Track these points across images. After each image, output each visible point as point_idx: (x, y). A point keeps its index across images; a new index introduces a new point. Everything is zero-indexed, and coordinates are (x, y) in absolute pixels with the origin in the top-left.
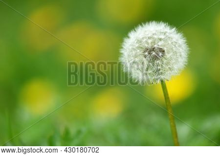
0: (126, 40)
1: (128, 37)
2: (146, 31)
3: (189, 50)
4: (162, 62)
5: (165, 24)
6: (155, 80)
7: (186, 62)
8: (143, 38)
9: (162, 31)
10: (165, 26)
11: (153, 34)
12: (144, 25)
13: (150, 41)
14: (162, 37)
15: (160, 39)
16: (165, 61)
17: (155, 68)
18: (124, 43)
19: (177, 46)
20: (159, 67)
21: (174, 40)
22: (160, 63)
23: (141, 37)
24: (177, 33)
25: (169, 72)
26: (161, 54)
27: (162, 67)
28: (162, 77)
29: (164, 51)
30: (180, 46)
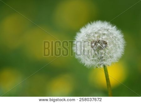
0: (78, 34)
1: (80, 32)
2: (93, 28)
3: (126, 43)
4: (105, 51)
5: (108, 23)
6: (99, 65)
7: (123, 52)
8: (91, 33)
9: (105, 28)
10: (108, 25)
11: (99, 30)
12: (92, 23)
13: (96, 35)
14: (106, 32)
15: (104, 34)
16: (107, 51)
17: (99, 56)
18: (77, 36)
19: (116, 39)
20: (102, 55)
21: (115, 35)
22: (104, 52)
23: (90, 32)
24: (117, 30)
25: (110, 59)
26: (104, 45)
27: (105, 55)
28: (105, 63)
29: (106, 43)
30: (119, 40)
